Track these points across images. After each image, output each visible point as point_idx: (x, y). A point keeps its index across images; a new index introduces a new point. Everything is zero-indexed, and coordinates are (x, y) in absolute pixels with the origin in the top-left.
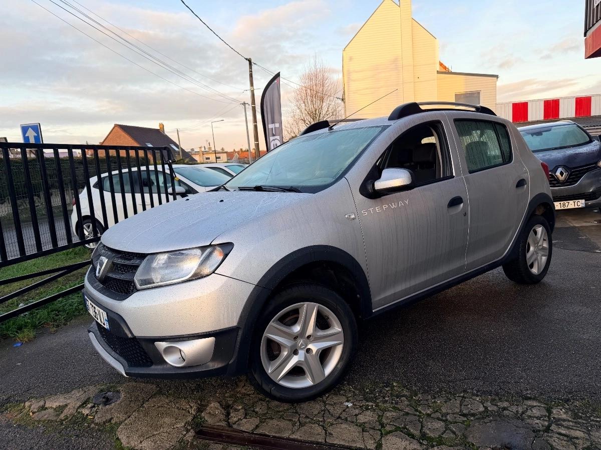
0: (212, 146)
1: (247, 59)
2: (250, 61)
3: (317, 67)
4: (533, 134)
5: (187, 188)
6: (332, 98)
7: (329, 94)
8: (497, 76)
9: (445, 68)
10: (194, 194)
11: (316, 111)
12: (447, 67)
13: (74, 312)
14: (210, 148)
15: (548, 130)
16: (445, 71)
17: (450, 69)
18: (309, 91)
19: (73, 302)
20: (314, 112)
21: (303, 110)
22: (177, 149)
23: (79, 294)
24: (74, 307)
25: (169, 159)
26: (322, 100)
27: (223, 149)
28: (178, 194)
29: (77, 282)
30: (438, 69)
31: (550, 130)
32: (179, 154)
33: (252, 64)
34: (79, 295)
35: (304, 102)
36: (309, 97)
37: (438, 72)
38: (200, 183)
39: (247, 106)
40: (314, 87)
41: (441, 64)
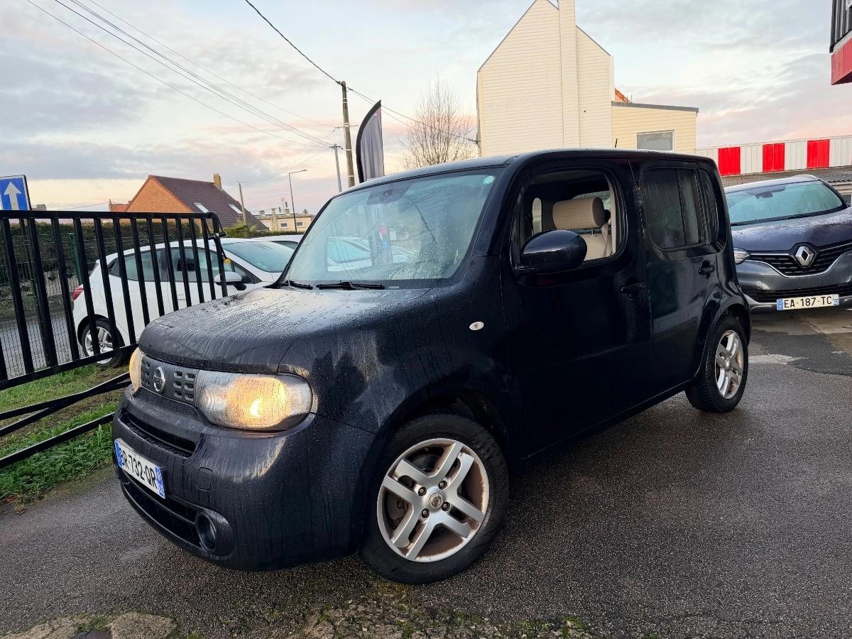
0: (290, 207)
1: (339, 83)
2: (343, 85)
3: (440, 95)
4: (758, 196)
5: (244, 274)
6: (461, 139)
7: (457, 134)
8: (696, 110)
9: (622, 97)
10: (254, 283)
11: (438, 158)
12: (625, 95)
13: (57, 476)
14: (287, 210)
15: (780, 189)
16: (622, 101)
17: (629, 99)
18: (428, 129)
19: (56, 459)
20: (436, 160)
21: (421, 157)
22: (239, 212)
23: (68, 444)
24: (58, 468)
25: (216, 230)
26: (448, 141)
27: (305, 211)
28: (230, 283)
29: (68, 424)
30: (613, 99)
31: (783, 190)
32: (242, 219)
33: (347, 89)
34: (68, 447)
35: (422, 146)
36: (429, 138)
37: (613, 103)
38: (265, 267)
39: (339, 149)
40: (437, 123)
41: (617, 92)
